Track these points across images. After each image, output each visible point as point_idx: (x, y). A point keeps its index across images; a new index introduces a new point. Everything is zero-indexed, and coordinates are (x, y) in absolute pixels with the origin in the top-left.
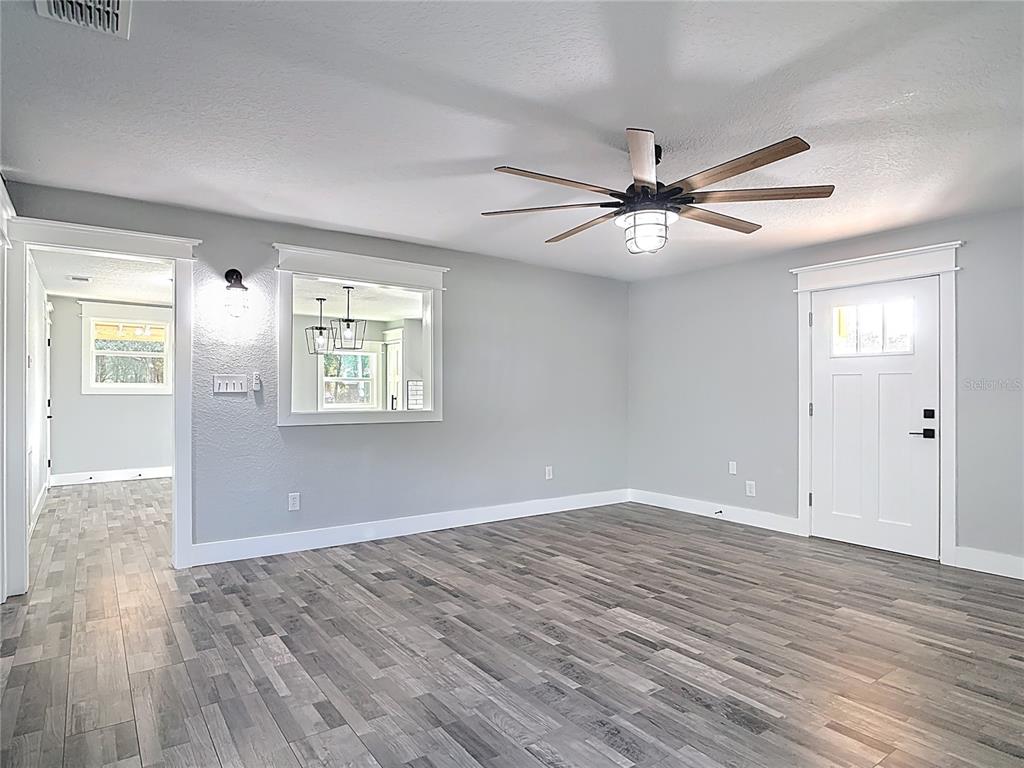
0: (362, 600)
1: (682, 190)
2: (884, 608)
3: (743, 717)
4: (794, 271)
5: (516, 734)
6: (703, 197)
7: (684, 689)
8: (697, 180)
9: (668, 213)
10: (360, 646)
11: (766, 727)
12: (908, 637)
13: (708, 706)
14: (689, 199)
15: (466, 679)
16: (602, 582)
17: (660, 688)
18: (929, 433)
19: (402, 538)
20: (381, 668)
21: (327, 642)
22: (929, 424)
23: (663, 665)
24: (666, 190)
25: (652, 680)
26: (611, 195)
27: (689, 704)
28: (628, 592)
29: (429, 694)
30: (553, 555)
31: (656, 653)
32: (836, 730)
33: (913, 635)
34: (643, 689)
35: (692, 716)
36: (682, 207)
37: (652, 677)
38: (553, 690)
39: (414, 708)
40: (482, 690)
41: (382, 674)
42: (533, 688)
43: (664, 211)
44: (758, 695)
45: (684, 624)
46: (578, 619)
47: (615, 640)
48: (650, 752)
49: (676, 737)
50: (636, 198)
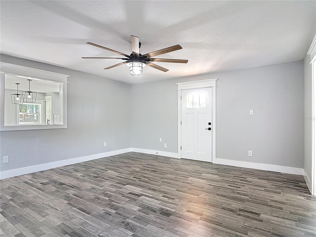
0: (35, 193)
1: (147, 57)
2: (199, 177)
3: (165, 213)
4: (177, 84)
5: (95, 231)
6: (153, 60)
7: (148, 207)
8: (151, 54)
9: (143, 63)
10: (34, 210)
11: (171, 215)
12: (205, 184)
13: (155, 212)
14: (149, 60)
15: (77, 216)
16: (122, 177)
17: (141, 208)
18: (210, 129)
19: (52, 170)
20: (43, 217)
21: (20, 211)
22: (210, 126)
23: (142, 201)
24: (142, 56)
25: (138, 206)
26: (125, 56)
27: (150, 212)
28: (131, 180)
29: (63, 224)
30: (107, 171)
31: (139, 198)
32: (189, 212)
33: (207, 183)
34: (136, 210)
35: (150, 215)
36: (147, 62)
37: (138, 205)
38: (107, 214)
39: (57, 229)
40: (83, 219)
41: (43, 219)
42: (101, 215)
43: (141, 63)
44: (168, 206)
45: (147, 188)
46: (115, 190)
47: (127, 195)
48: (138, 229)
49: (146, 223)
50: (133, 58)
